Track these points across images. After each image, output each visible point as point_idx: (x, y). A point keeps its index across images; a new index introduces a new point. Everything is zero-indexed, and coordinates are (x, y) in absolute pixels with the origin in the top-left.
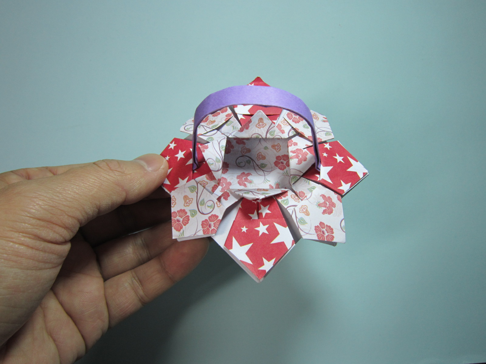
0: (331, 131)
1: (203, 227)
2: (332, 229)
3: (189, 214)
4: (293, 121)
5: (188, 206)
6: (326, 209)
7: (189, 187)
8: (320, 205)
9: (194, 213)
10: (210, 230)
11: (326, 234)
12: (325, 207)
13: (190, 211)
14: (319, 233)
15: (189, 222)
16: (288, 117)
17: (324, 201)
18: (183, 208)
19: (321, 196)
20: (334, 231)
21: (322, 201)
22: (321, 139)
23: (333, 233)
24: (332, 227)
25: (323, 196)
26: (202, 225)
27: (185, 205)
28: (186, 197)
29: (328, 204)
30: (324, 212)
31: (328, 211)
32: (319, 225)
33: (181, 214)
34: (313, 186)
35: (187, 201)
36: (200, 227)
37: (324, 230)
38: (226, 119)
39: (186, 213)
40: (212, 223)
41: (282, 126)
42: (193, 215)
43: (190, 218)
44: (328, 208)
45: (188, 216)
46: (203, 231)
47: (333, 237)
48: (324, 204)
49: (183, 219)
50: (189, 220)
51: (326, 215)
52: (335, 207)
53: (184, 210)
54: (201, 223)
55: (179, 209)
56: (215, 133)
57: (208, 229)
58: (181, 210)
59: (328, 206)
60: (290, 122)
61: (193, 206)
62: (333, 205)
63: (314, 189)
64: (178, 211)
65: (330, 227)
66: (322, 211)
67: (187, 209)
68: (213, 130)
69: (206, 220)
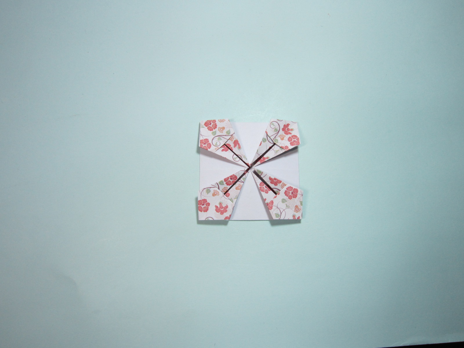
0: (281, 219)
1: (205, 139)
2: (206, 211)
3: (214, 130)
4: (286, 191)
5: (219, 130)
6: (218, 208)
7: (229, 130)
8: (220, 204)
9: (214, 133)
10: (202, 144)
11: (203, 207)
12: (220, 208)
13: (216, 131)
14: (203, 202)
15: (209, 131)
16: (288, 188)
17: (224, 207)
18: (218, 127)
19: (227, 205)
20: (205, 212)
21: (224, 206)
22: (271, 210)
23: (204, 211)
24: (208, 211)
25: (227, 207)
26: (206, 139)
27: (219, 128)
28: (224, 128)
29: (222, 210)
30: (216, 207)
31: (218, 210)
32: (207, 202)
33: (214, 126)
34: (234, 201)
35: (222, 129)
36: (205, 138)
37: (205, 206)
38: (283, 147)
39: (215, 129)
40: (206, 145)
41: (281, 184)
42: (213, 133)
43: (212, 131)
44: (220, 209)
45: (212, 130)
46: (203, 140)
47: (201, 211)
48: (222, 207)
49: (211, 127)
50: (210, 130)
51: (215, 208)
52: (221, 214)
53: (216, 127)
54: (207, 138)
55: (217, 124)
56: (270, 143)
57: (203, 143)
58: (216, 126)
59: (221, 209)
60: (285, 189)
61: (218, 133)
62: (222, 213)
63: (232, 202)
64: (216, 124)
65: (208, 210)
66: (217, 205)
67: (217, 129)
68: (272, 141)
69: (208, 141)
